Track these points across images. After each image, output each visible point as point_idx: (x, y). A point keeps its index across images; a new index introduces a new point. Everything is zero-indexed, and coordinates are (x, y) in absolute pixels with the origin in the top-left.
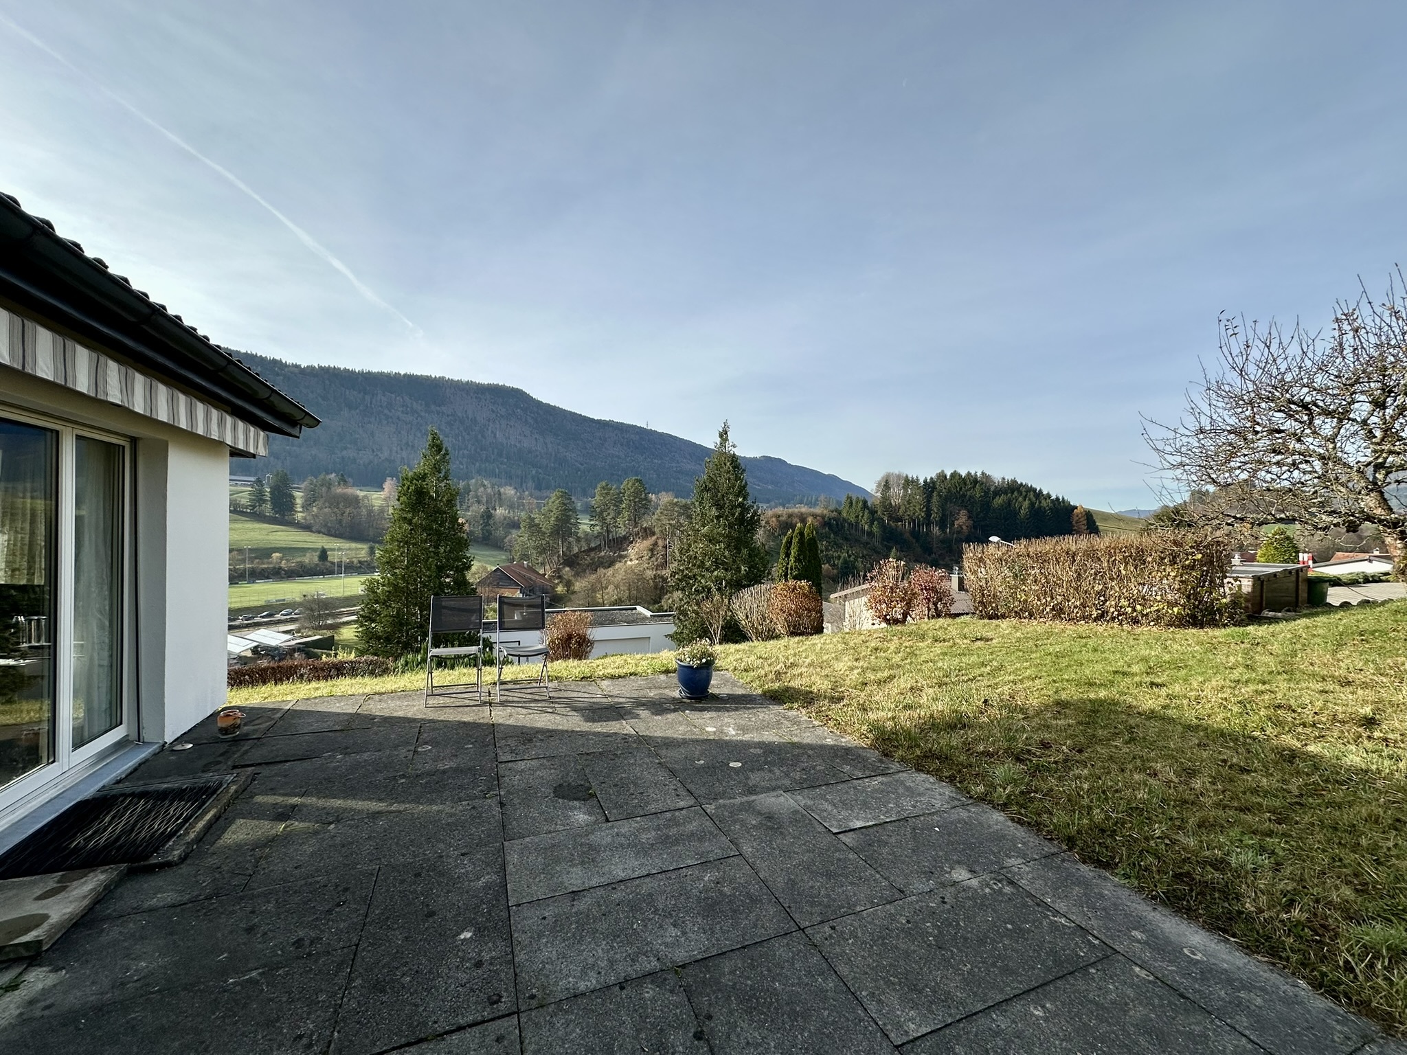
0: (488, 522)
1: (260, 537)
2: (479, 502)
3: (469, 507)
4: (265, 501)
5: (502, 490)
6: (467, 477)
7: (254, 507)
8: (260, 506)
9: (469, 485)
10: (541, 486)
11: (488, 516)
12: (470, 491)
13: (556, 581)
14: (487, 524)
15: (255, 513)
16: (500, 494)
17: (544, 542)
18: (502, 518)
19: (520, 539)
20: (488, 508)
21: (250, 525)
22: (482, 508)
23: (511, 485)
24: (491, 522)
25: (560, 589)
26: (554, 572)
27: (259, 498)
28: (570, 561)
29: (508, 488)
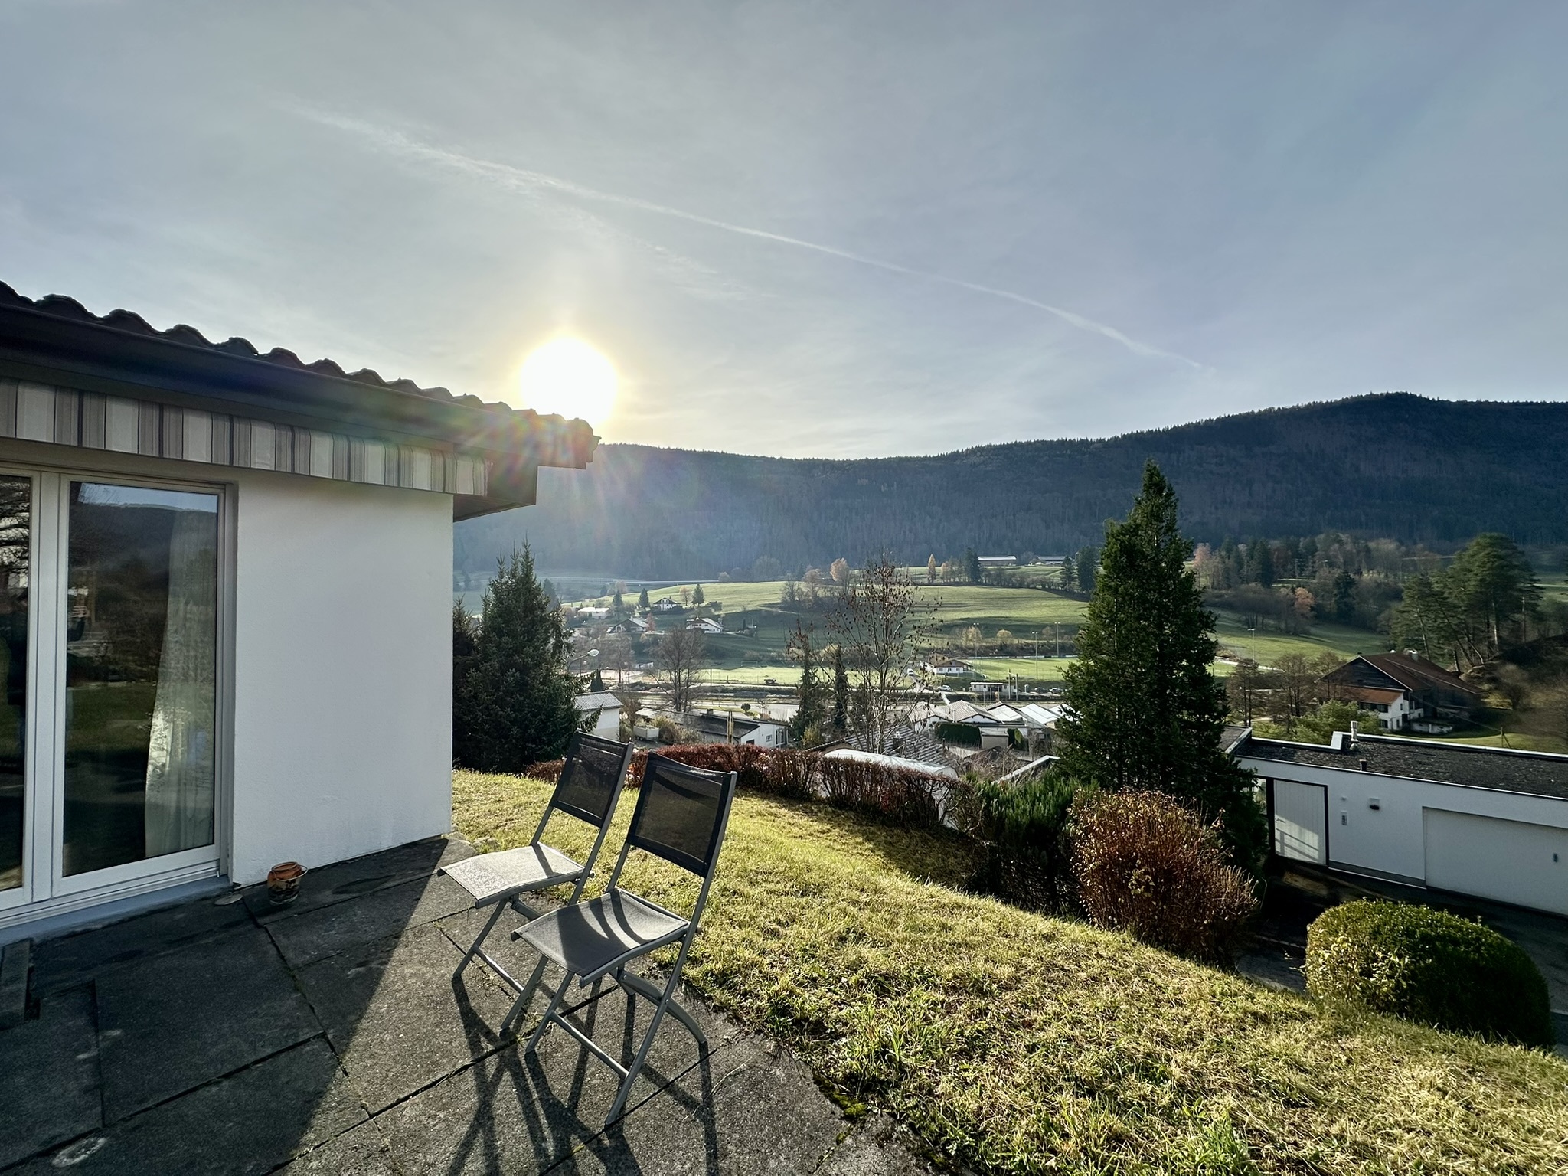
0: (1346, 591)
1: (1068, 614)
2: (1331, 565)
3: (1315, 572)
4: (1073, 579)
5: (1372, 545)
6: (1313, 532)
7: (1065, 585)
8: (1070, 583)
9: (1313, 543)
10: (1450, 533)
11: (1346, 584)
12: (1316, 550)
13: (1486, 687)
14: (1345, 595)
15: (1065, 590)
16: (1368, 550)
17: (1454, 621)
18: (1374, 585)
19: (1405, 614)
20: (1346, 572)
21: (1060, 602)
22: (1337, 572)
23: (1389, 536)
24: (1352, 591)
25: (1494, 701)
26: (1479, 671)
27: (1068, 576)
28: (1520, 654)
29: (1383, 540)
